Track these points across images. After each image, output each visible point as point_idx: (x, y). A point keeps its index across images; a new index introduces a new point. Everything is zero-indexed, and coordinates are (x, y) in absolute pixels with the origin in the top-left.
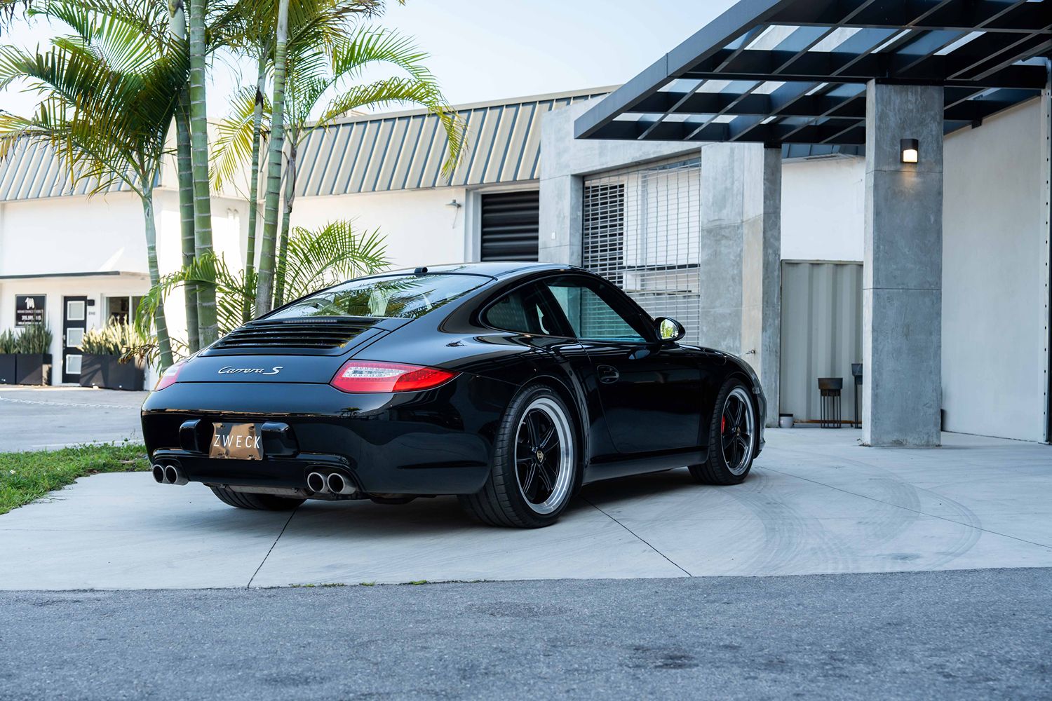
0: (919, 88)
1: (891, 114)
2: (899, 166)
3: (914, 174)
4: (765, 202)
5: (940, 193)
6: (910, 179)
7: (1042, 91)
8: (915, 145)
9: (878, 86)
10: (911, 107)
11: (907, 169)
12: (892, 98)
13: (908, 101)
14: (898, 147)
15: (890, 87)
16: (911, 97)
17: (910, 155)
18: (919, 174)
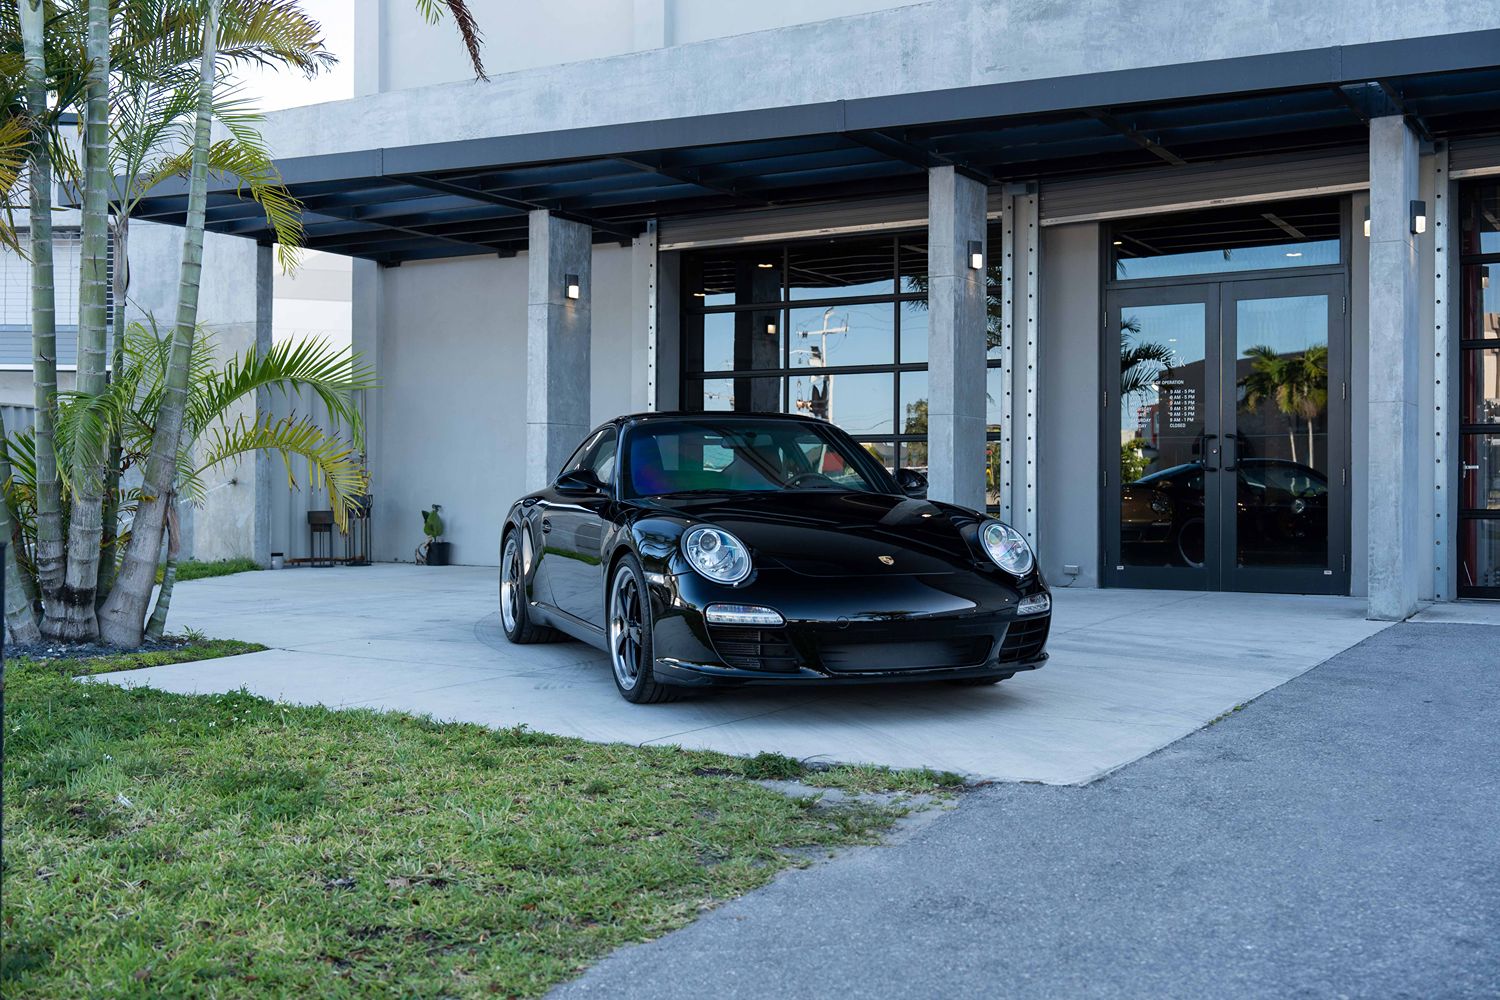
0: (577, 224)
1: (559, 247)
2: (564, 300)
3: (573, 310)
4: (258, 309)
5: (589, 331)
6: (571, 314)
7: (634, 240)
8: (574, 280)
9: (552, 217)
10: (572, 242)
11: (569, 305)
12: (560, 231)
13: (569, 236)
14: (563, 282)
15: (559, 220)
16: (572, 234)
17: (574, 291)
18: (577, 311)
